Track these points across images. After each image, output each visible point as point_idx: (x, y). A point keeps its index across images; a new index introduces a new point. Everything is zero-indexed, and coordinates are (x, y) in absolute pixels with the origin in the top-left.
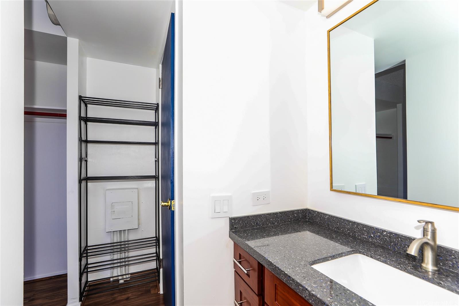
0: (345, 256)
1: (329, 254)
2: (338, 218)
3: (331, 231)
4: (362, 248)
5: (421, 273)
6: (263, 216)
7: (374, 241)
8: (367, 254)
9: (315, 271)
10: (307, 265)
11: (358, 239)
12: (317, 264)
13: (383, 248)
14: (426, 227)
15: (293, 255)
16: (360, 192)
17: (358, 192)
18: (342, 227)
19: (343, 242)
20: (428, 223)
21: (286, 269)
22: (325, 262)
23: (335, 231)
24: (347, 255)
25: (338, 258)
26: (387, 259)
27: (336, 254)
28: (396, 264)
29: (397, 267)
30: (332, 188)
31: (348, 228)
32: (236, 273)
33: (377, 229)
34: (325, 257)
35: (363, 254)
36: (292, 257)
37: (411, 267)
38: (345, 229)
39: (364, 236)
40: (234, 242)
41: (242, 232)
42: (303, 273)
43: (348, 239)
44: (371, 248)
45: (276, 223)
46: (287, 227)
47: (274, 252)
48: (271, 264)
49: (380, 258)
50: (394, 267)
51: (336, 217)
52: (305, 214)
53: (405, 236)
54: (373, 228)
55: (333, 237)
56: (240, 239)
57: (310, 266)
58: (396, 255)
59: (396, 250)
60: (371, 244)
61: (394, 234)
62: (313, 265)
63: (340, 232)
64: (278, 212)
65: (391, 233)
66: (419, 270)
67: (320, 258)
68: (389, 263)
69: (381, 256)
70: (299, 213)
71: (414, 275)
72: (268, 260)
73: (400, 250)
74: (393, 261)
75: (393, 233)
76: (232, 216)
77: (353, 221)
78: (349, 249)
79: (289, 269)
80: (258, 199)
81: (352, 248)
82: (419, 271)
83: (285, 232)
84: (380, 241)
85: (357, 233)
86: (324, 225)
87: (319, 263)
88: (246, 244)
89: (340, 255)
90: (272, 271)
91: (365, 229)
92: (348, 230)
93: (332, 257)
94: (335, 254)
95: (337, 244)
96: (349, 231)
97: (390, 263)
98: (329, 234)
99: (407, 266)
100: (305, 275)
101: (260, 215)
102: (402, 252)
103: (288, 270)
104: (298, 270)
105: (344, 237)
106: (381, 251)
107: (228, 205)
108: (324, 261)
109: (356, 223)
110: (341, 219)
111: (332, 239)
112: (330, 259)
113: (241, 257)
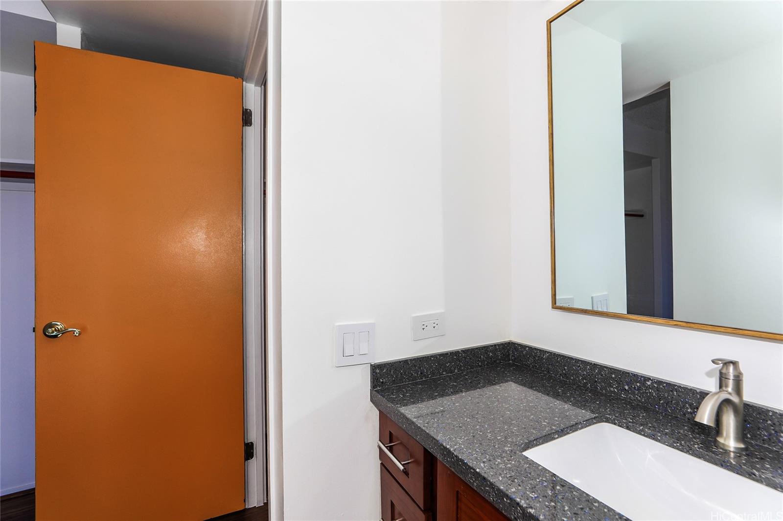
0: (582, 428)
1: (554, 427)
2: (566, 357)
3: (553, 381)
4: (610, 411)
5: (717, 455)
6: (432, 359)
7: (630, 397)
8: (620, 422)
9: (532, 463)
10: (515, 453)
11: (602, 395)
12: (533, 447)
13: (646, 409)
14: (724, 371)
15: (490, 432)
16: (600, 310)
17: (595, 309)
18: (573, 374)
19: (577, 402)
20: (728, 364)
21: (477, 462)
22: (547, 442)
23: (560, 382)
24: (585, 427)
25: (569, 433)
26: (655, 431)
27: (566, 426)
28: (673, 440)
29: (675, 445)
30: (555, 303)
31: (584, 375)
32: (383, 468)
33: (635, 376)
34: (547, 434)
35: (612, 423)
36: (488, 436)
37: (698, 445)
38: (578, 377)
39: (612, 389)
40: (380, 411)
41: (395, 391)
42: (510, 469)
43: (584, 395)
44: (626, 410)
45: (456, 371)
46: (476, 378)
47: (454, 429)
48: (448, 453)
49: (642, 430)
50: (670, 446)
51: (562, 356)
52: (508, 352)
53: (685, 386)
54: (629, 373)
55: (559, 392)
56: (390, 405)
57: (520, 453)
58: (670, 423)
59: (668, 413)
60: (624, 403)
61: (665, 385)
62: (526, 450)
63: (570, 382)
64: (460, 350)
65: (660, 382)
66: (714, 449)
67: (539, 435)
68: (659, 438)
69: (645, 426)
70: (496, 350)
71: (705, 460)
72: (443, 446)
73: (676, 412)
74: (666, 434)
75: (664, 383)
76: (376, 362)
77: (593, 363)
78: (588, 415)
79: (484, 462)
80: (424, 327)
81: (593, 412)
82: (714, 452)
83: (472, 386)
84: (640, 397)
85: (600, 383)
86: (541, 370)
87: (537, 445)
88: (402, 414)
89: (574, 427)
90: (450, 466)
91: (613, 376)
92: (583, 379)
93: (560, 433)
94: (564, 427)
95: (566, 406)
96: (585, 381)
97: (662, 439)
98: (550, 387)
99: (692, 443)
100: (513, 474)
101: (428, 357)
102: (679, 416)
103: (482, 465)
104: (499, 463)
105: (577, 393)
106: (643, 416)
107: (369, 341)
108: (546, 440)
109: (598, 365)
110: (571, 359)
111: (556, 396)
112: (557, 436)
113: (392, 437)
